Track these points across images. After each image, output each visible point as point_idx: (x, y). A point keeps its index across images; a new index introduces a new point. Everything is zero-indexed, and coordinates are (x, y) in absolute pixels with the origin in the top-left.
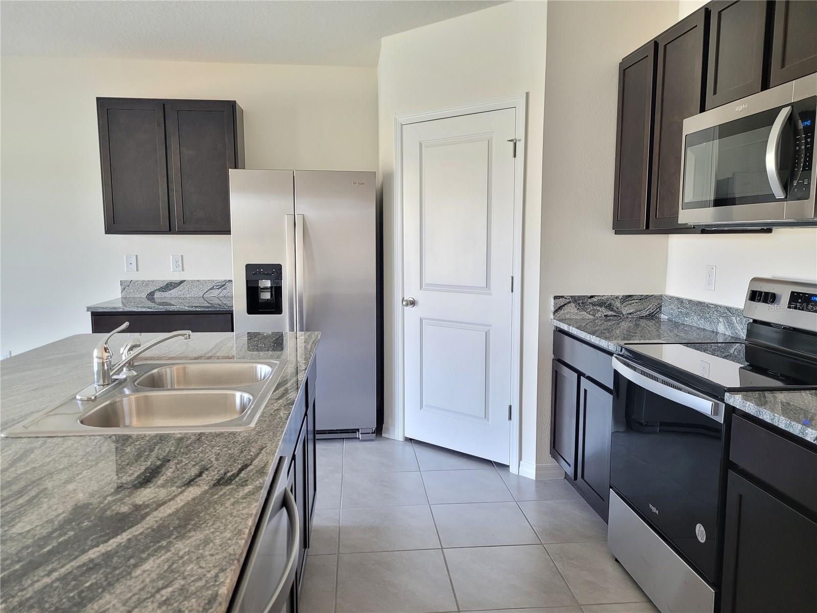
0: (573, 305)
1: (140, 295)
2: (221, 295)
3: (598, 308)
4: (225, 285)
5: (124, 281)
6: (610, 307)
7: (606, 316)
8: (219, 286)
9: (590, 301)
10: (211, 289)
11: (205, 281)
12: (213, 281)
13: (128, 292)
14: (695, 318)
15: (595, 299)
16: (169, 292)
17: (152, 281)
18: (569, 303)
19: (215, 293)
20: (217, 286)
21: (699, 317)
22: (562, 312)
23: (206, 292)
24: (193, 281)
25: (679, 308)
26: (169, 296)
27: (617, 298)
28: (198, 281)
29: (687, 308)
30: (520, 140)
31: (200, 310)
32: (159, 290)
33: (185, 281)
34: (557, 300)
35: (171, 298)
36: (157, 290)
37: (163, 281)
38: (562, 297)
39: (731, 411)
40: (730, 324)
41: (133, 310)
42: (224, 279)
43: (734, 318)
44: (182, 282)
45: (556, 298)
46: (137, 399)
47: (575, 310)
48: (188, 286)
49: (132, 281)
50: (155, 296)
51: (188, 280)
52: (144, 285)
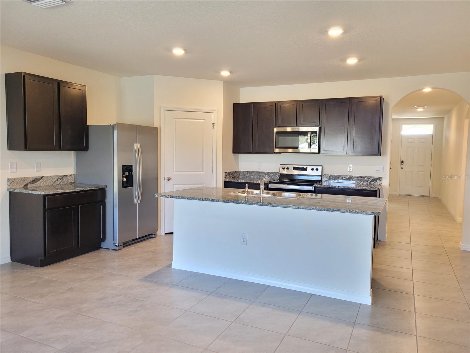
1: (20, 186)
2: (61, 183)
4: (63, 178)
5: (11, 178)
6: (233, 175)
8: (60, 178)
10: (56, 180)
11: (54, 176)
12: (57, 176)
13: (13, 185)
14: (256, 176)
15: (231, 173)
16: (36, 183)
17: (27, 178)
19: (59, 182)
20: (59, 178)
22: (227, 177)
23: (54, 182)
24: (48, 177)
25: (248, 174)
26: (36, 186)
27: (234, 172)
28: (50, 176)
29: (251, 174)
32: (30, 183)
33: (44, 176)
34: (226, 173)
35: (37, 187)
36: (29, 183)
37: (32, 177)
42: (62, 175)
43: (271, 174)
44: (42, 177)
48: (45, 179)
49: (15, 178)
50: (28, 186)
51: (46, 176)
52: (22, 180)
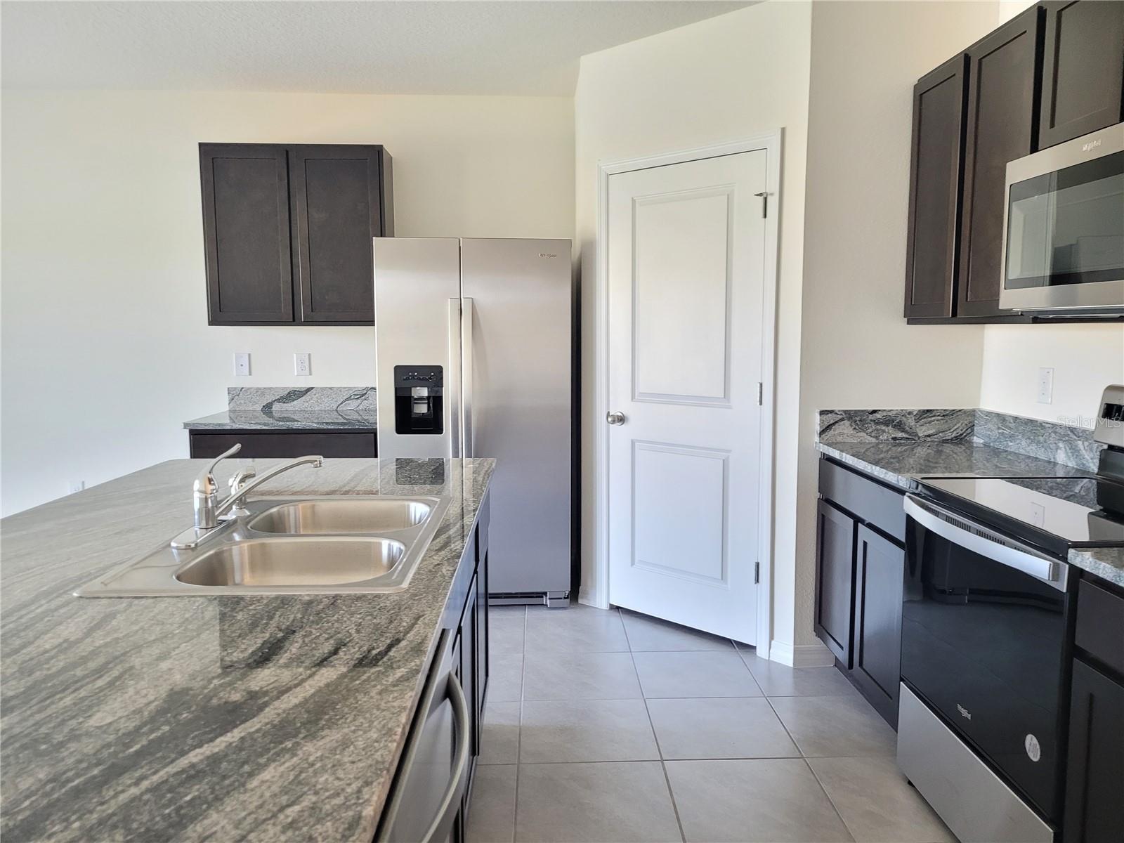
0: (847, 423)
1: (254, 407)
2: (361, 407)
3: (883, 428)
4: (366, 393)
5: (232, 388)
6: (900, 426)
7: (894, 439)
8: (358, 395)
9: (871, 417)
10: (347, 400)
11: (339, 389)
12: (350, 389)
13: (238, 403)
14: (1024, 443)
15: (878, 416)
16: (292, 403)
17: (270, 389)
18: (842, 420)
19: (353, 404)
20: (355, 395)
21: (1029, 441)
22: (831, 433)
23: (341, 404)
24: (323, 389)
25: (999, 428)
26: (291, 409)
27: (910, 413)
28: (330, 388)
29: (1011, 429)
30: (772, 194)
31: (332, 427)
32: (278, 400)
33: (313, 388)
34: (825, 417)
35: (295, 412)
36: (275, 400)
37: (283, 389)
38: (831, 412)
39: (1077, 574)
40: (1075, 451)
41: (245, 428)
42: (364, 386)
43: (1080, 443)
44: (309, 390)
45: (822, 413)
46: (251, 548)
47: (850, 431)
48: (317, 395)
49: (242, 388)
50: (274, 409)
51: (318, 388)
52: (258, 393)
